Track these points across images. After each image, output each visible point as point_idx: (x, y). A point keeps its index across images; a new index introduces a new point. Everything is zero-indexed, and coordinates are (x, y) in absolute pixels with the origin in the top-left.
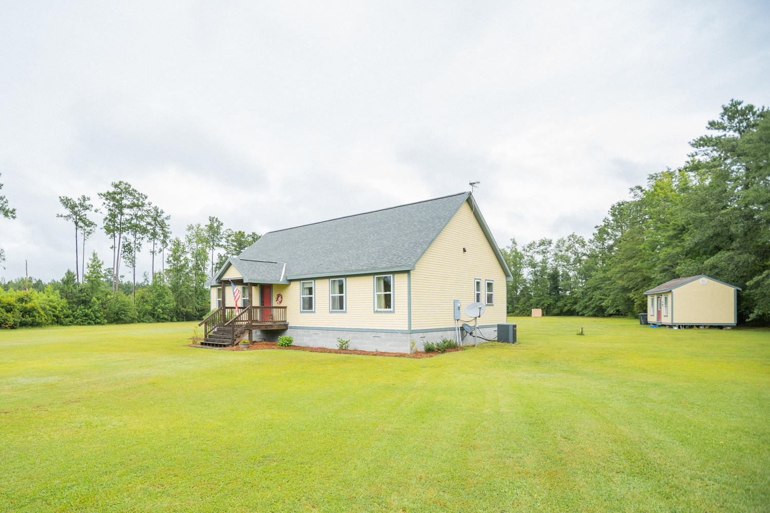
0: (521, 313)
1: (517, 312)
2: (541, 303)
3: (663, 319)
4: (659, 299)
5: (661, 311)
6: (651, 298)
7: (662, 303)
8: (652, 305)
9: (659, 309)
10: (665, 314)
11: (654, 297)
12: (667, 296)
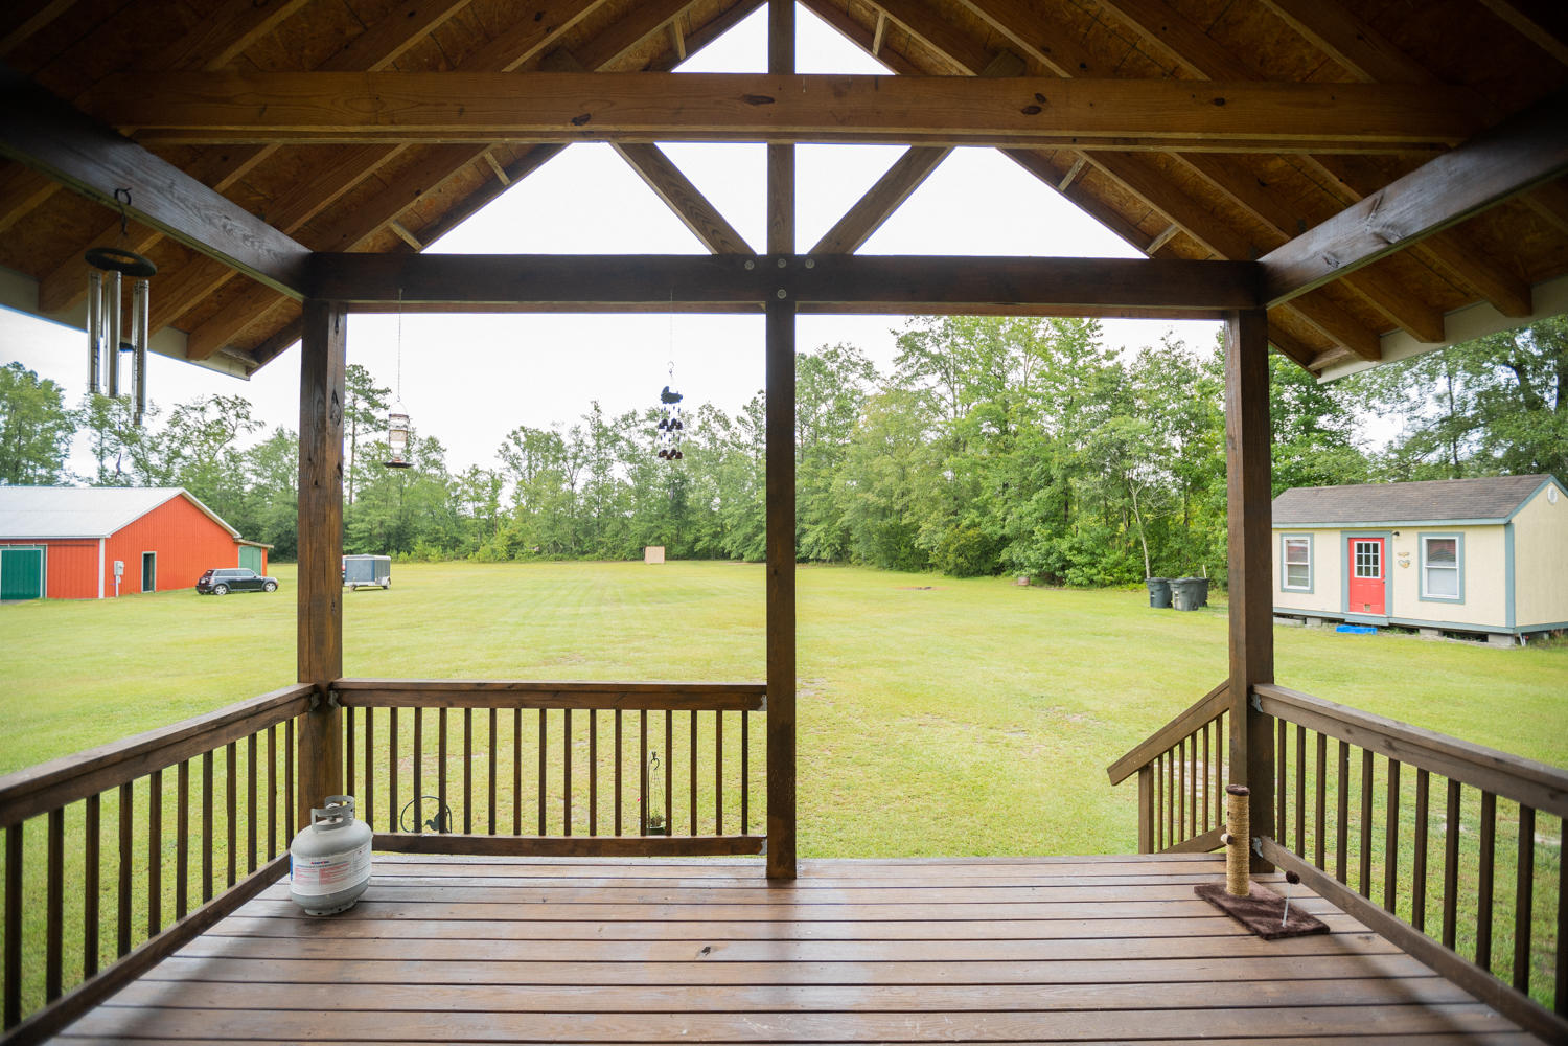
0: (610, 554)
1: (602, 551)
2: (656, 535)
3: (1404, 606)
4: (1356, 543)
5: (1387, 580)
6: (1285, 538)
7: (1396, 558)
8: (1289, 559)
9: (1356, 576)
10: (1425, 594)
11: (1312, 536)
12: (1457, 538)
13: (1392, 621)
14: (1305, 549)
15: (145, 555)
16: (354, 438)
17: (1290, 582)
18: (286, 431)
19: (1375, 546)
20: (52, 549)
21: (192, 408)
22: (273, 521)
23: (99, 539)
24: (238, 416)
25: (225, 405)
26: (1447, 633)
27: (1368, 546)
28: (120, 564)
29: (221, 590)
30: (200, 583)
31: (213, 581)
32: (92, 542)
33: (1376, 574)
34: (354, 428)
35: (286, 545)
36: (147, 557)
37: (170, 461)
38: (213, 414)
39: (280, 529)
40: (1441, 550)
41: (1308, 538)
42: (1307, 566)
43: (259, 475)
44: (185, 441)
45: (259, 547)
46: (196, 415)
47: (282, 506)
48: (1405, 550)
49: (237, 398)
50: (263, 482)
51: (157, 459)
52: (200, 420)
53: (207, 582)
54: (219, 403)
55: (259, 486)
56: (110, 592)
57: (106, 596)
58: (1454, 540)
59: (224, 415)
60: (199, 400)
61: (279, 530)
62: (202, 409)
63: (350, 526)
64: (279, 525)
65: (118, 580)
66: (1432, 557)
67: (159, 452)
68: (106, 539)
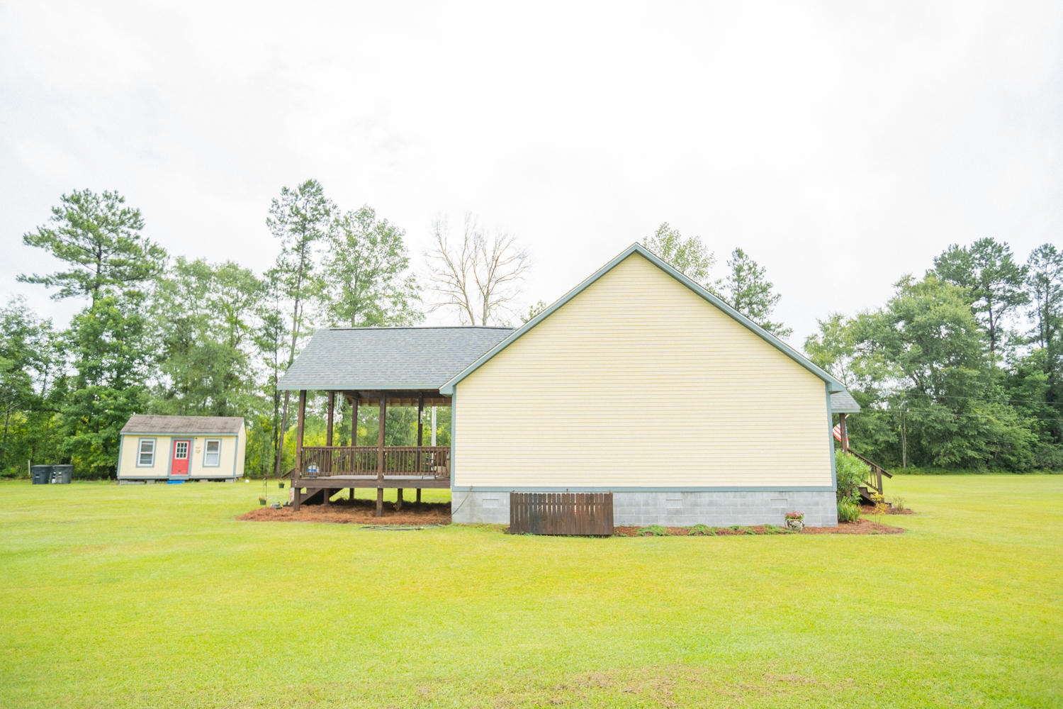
3: (196, 470)
4: (177, 443)
5: (190, 460)
6: (141, 440)
7: (195, 449)
8: (142, 451)
9: (176, 458)
10: (205, 465)
11: (156, 439)
12: (219, 441)
13: (191, 477)
14: (152, 446)
17: (141, 462)
19: (186, 444)
26: (210, 480)
27: (182, 444)
33: (185, 456)
40: (213, 446)
41: (154, 440)
42: (151, 454)
48: (199, 445)
58: (217, 442)
66: (209, 449)
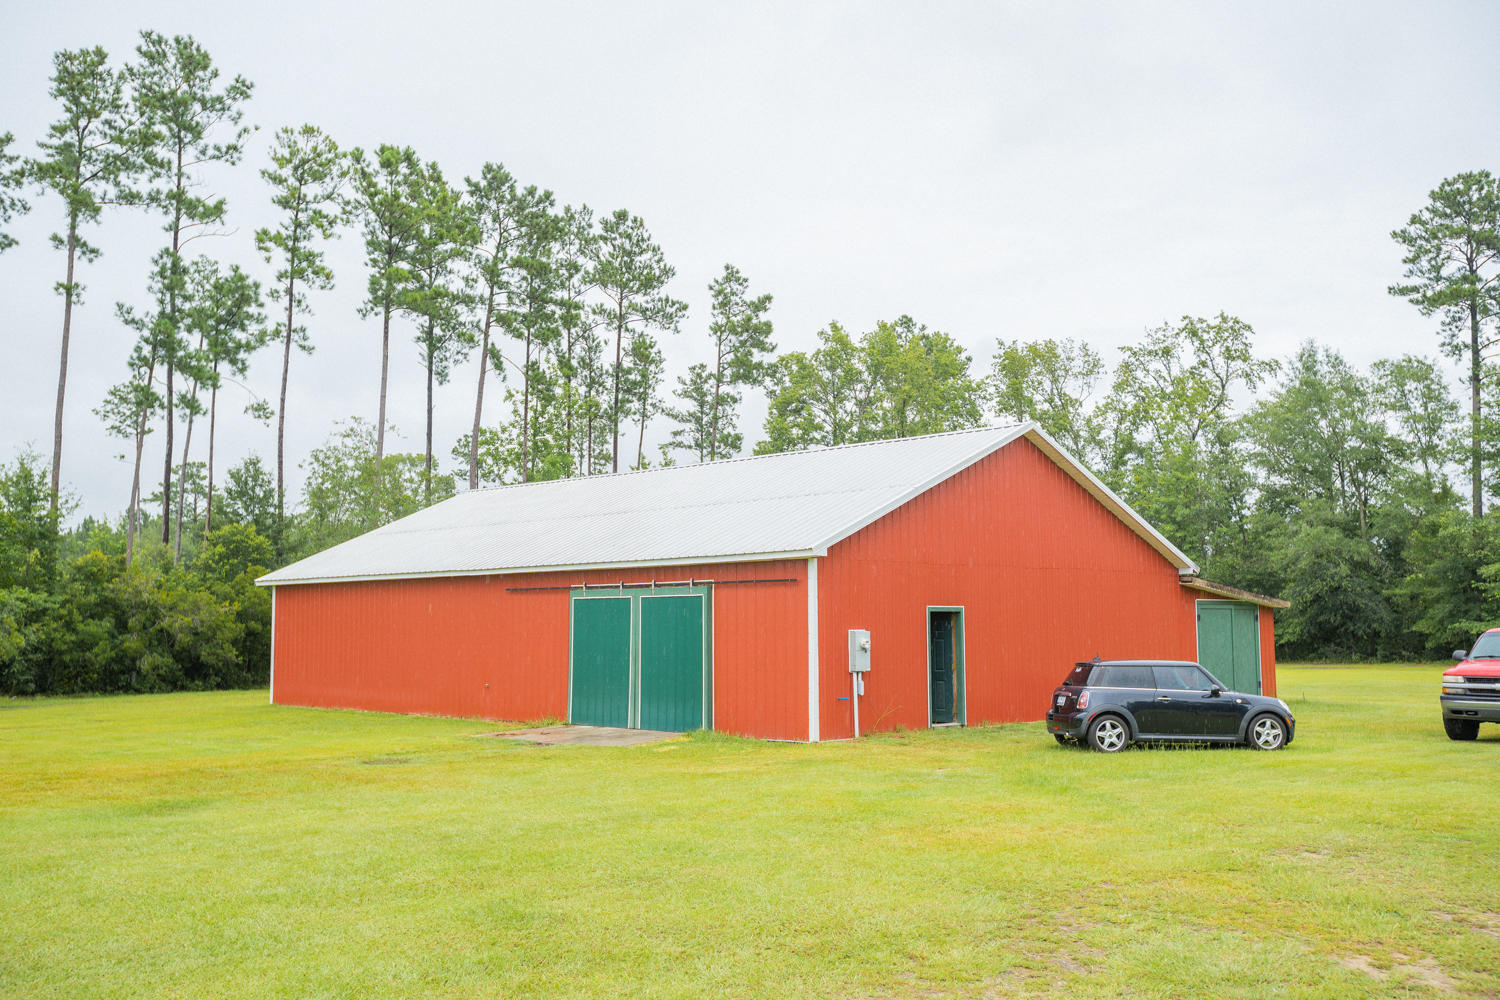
15: (934, 615)
16: (1476, 352)
18: (1320, 356)
20: (725, 592)
21: (1150, 353)
22: (1303, 564)
23: (805, 561)
24: (1229, 356)
25: (1206, 336)
28: (860, 638)
29: (1110, 734)
30: (1057, 708)
31: (1090, 698)
32: (782, 572)
34: (1475, 329)
35: (1335, 620)
36: (942, 622)
37: (1119, 461)
38: (1187, 355)
39: (1319, 584)
43: (1273, 469)
44: (1140, 415)
45: (1252, 606)
46: (1156, 365)
47: (1322, 528)
49: (1224, 319)
50: (1277, 481)
51: (1098, 459)
52: (1165, 373)
53: (1072, 705)
54: (1194, 333)
55: (1272, 493)
56: (836, 725)
57: (823, 736)
59: (1204, 357)
60: (1160, 335)
61: (1319, 586)
62: (1167, 352)
63: (1485, 571)
64: (1315, 572)
65: (859, 687)
67: (1100, 444)
68: (820, 559)
